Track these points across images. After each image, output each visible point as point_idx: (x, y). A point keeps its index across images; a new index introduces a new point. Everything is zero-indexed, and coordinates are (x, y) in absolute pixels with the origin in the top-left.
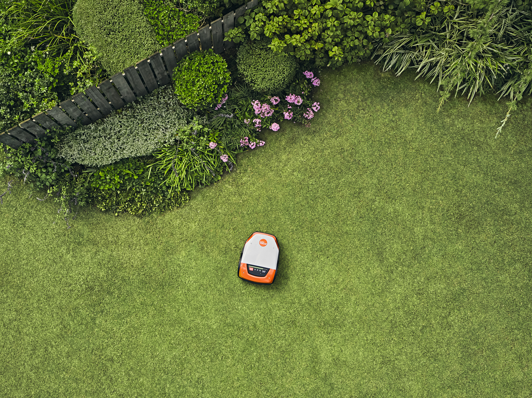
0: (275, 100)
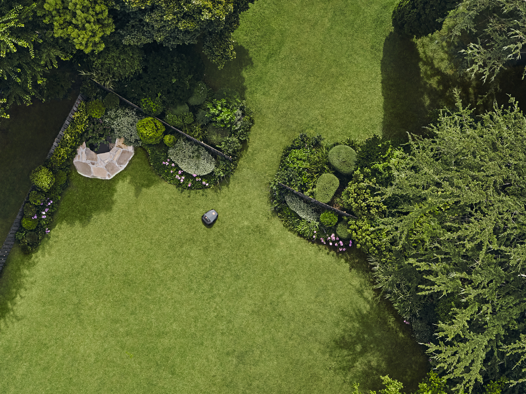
0: (337, 239)
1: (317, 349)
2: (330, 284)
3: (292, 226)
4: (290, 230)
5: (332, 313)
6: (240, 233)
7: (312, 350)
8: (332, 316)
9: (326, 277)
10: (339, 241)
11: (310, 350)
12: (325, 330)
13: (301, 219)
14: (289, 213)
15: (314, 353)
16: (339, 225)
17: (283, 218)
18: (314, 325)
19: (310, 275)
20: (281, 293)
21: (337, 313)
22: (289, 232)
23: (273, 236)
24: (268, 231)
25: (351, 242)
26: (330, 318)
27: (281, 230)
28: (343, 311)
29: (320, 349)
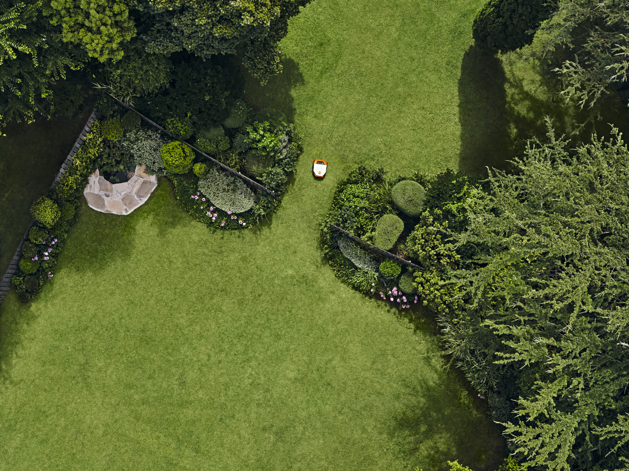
0: (400, 293)
1: (372, 426)
2: (389, 348)
3: (346, 276)
4: (343, 282)
5: (392, 383)
6: (283, 283)
7: (366, 427)
8: (391, 387)
9: (385, 340)
10: (401, 296)
11: (364, 428)
12: (383, 404)
13: (356, 268)
14: (342, 261)
15: (369, 431)
16: (402, 277)
17: (335, 267)
18: (369, 396)
19: (366, 336)
20: (330, 357)
21: (398, 383)
22: (342, 284)
23: (322, 288)
24: (316, 282)
25: (416, 297)
26: (388, 389)
27: (333, 281)
28: (404, 380)
29: (375, 427)
